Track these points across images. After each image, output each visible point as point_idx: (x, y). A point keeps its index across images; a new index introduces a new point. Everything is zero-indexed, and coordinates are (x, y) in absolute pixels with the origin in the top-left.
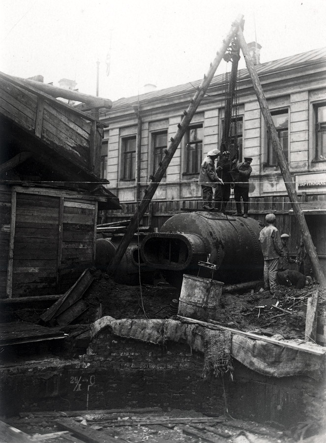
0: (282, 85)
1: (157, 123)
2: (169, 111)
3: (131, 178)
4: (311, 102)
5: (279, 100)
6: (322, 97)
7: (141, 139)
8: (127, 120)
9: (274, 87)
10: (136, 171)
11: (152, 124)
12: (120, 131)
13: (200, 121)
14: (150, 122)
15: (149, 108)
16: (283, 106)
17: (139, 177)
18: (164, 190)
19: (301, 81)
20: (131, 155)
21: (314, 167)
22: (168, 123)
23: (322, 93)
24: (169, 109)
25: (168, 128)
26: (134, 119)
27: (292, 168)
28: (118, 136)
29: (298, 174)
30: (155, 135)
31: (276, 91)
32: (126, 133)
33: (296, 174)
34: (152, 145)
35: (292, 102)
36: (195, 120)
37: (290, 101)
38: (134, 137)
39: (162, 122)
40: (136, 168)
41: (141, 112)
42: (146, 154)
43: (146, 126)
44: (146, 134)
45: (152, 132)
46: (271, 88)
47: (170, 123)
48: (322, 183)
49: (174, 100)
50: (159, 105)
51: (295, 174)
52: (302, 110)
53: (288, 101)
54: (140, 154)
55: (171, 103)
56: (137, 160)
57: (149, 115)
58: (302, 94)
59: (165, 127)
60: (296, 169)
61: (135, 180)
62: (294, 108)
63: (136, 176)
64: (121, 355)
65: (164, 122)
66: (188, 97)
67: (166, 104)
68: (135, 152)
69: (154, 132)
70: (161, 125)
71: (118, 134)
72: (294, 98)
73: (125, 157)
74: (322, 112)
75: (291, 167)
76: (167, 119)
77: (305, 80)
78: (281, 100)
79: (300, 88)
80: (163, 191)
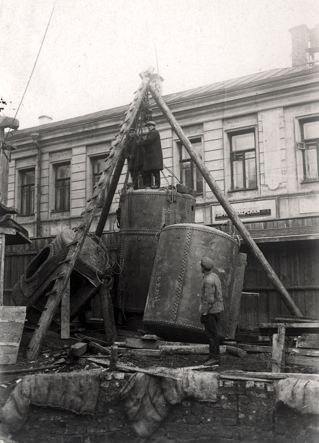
0: (194, 113)
1: (59, 154)
2: (71, 141)
3: (29, 213)
4: (225, 131)
5: (191, 128)
6: (236, 125)
7: (41, 170)
8: (26, 150)
9: (186, 115)
10: (36, 206)
11: (53, 155)
12: (16, 162)
13: (106, 151)
14: (50, 153)
15: (49, 137)
16: (196, 135)
17: (39, 212)
18: (68, 225)
19: (214, 109)
20: (30, 188)
21: (230, 196)
22: (72, 153)
23: (236, 122)
24: (73, 138)
25: (71, 159)
26: (34, 149)
27: (208, 198)
28: (14, 168)
29: (215, 204)
30: (56, 166)
31: (188, 119)
32: (23, 165)
33: (213, 204)
34: (53, 177)
35: (205, 130)
36: (101, 150)
37: (203, 129)
38: (33, 169)
39: (64, 153)
40: (36, 202)
41: (40, 142)
42: (47, 187)
43: (46, 157)
44: (46, 165)
45: (53, 163)
46: (182, 116)
47: (74, 154)
48: (240, 213)
49: (78, 129)
50: (62, 135)
51: (211, 204)
52: (216, 139)
53: (201, 130)
54: (39, 187)
55: (75, 132)
56: (36, 194)
57: (49, 146)
58: (216, 122)
59: (68, 157)
60: (212, 200)
61: (34, 215)
62: (207, 137)
63: (36, 210)
64: (52, 420)
65: (67, 152)
66: (93, 126)
67: (69, 133)
68: (34, 185)
69: (55, 163)
70: (63, 155)
71: (14, 165)
72: (207, 127)
73: (22, 191)
74: (235, 141)
75: (206, 198)
76: (70, 149)
77: (219, 108)
78: (194, 129)
79: (214, 117)
80: (67, 227)
